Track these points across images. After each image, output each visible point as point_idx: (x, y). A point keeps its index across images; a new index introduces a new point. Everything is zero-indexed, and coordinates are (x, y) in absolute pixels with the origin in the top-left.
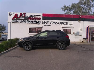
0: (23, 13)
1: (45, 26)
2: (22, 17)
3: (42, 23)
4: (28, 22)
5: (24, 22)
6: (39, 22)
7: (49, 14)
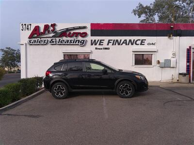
0: (50, 25)
1: (96, 48)
2: (49, 32)
3: (89, 43)
4: (61, 43)
5: (53, 42)
6: (84, 41)
7: (104, 24)
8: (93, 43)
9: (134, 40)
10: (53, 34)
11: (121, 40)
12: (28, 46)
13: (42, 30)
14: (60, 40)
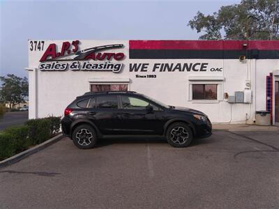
0: (71, 42)
1: (137, 76)
2: (69, 52)
3: (127, 68)
4: (87, 69)
5: (75, 67)
7: (149, 41)
8: (133, 68)
9: (191, 64)
10: (75, 56)
11: (172, 64)
12: (39, 72)
13: (59, 50)
14: (85, 63)
